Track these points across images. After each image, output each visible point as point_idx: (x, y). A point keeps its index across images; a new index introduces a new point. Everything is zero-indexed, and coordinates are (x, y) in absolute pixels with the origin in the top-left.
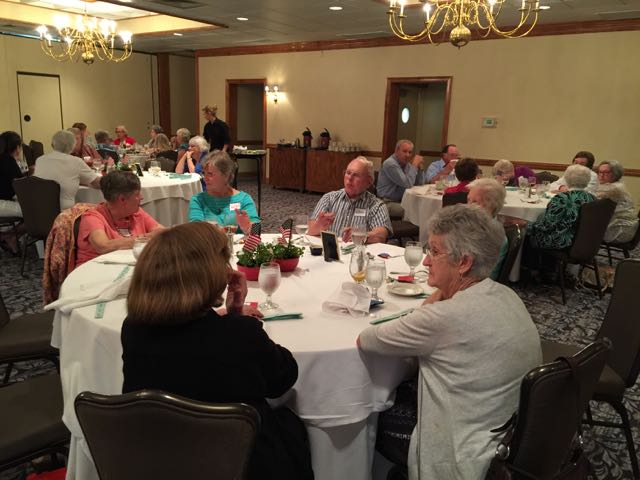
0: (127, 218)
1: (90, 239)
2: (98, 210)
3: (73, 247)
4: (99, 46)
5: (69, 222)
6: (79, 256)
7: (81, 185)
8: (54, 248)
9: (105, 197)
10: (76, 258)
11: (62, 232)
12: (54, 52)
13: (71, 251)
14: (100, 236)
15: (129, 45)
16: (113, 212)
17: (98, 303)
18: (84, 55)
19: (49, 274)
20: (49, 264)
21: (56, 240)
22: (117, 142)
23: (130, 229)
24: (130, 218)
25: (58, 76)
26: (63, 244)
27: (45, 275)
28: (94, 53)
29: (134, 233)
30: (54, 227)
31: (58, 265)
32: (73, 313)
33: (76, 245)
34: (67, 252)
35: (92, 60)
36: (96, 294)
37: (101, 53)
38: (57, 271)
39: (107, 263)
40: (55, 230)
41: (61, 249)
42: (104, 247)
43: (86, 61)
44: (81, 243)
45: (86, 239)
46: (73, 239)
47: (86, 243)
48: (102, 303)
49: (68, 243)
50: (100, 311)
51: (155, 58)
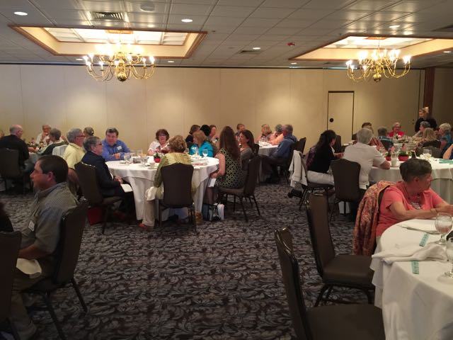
0: (418, 195)
1: (391, 208)
2: (397, 187)
3: (377, 211)
4: (386, 68)
5: (376, 194)
6: (381, 218)
7: (373, 166)
8: (364, 210)
9: (403, 178)
10: (378, 220)
11: (371, 200)
12: (355, 76)
13: (375, 214)
14: (400, 206)
15: (408, 65)
16: (408, 190)
17: (412, 261)
18: (375, 76)
19: (359, 228)
20: (360, 221)
21: (366, 205)
22: (392, 135)
23: (421, 203)
24: (420, 194)
25: (353, 92)
26: (370, 208)
27: (356, 228)
28: (382, 74)
29: (423, 206)
30: (365, 196)
31: (366, 222)
32: (394, 265)
33: (379, 210)
34: (373, 214)
35: (380, 79)
36: (410, 253)
37: (387, 73)
38: (364, 227)
39: (409, 228)
40: (366, 198)
41: (369, 212)
42: (404, 216)
43: (375, 80)
44: (384, 210)
45: (388, 208)
46: (377, 206)
47: (387, 210)
48: (415, 261)
49: (374, 209)
50: (415, 267)
51: (424, 72)
